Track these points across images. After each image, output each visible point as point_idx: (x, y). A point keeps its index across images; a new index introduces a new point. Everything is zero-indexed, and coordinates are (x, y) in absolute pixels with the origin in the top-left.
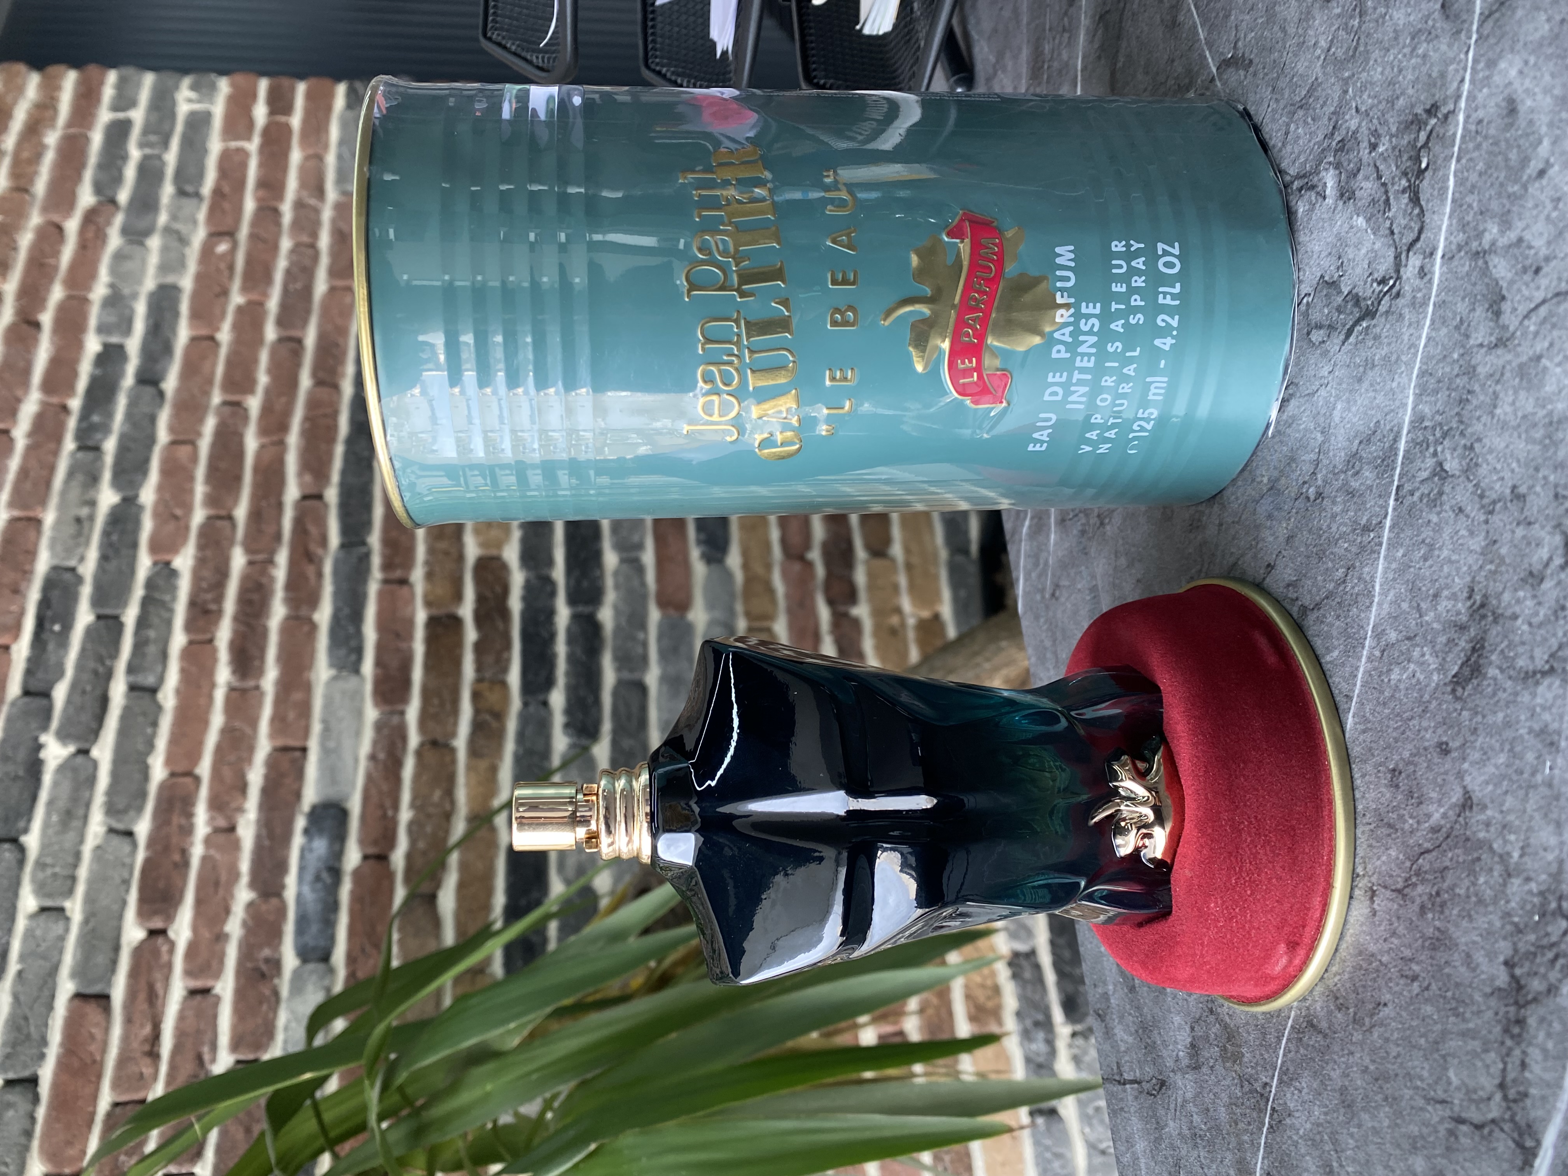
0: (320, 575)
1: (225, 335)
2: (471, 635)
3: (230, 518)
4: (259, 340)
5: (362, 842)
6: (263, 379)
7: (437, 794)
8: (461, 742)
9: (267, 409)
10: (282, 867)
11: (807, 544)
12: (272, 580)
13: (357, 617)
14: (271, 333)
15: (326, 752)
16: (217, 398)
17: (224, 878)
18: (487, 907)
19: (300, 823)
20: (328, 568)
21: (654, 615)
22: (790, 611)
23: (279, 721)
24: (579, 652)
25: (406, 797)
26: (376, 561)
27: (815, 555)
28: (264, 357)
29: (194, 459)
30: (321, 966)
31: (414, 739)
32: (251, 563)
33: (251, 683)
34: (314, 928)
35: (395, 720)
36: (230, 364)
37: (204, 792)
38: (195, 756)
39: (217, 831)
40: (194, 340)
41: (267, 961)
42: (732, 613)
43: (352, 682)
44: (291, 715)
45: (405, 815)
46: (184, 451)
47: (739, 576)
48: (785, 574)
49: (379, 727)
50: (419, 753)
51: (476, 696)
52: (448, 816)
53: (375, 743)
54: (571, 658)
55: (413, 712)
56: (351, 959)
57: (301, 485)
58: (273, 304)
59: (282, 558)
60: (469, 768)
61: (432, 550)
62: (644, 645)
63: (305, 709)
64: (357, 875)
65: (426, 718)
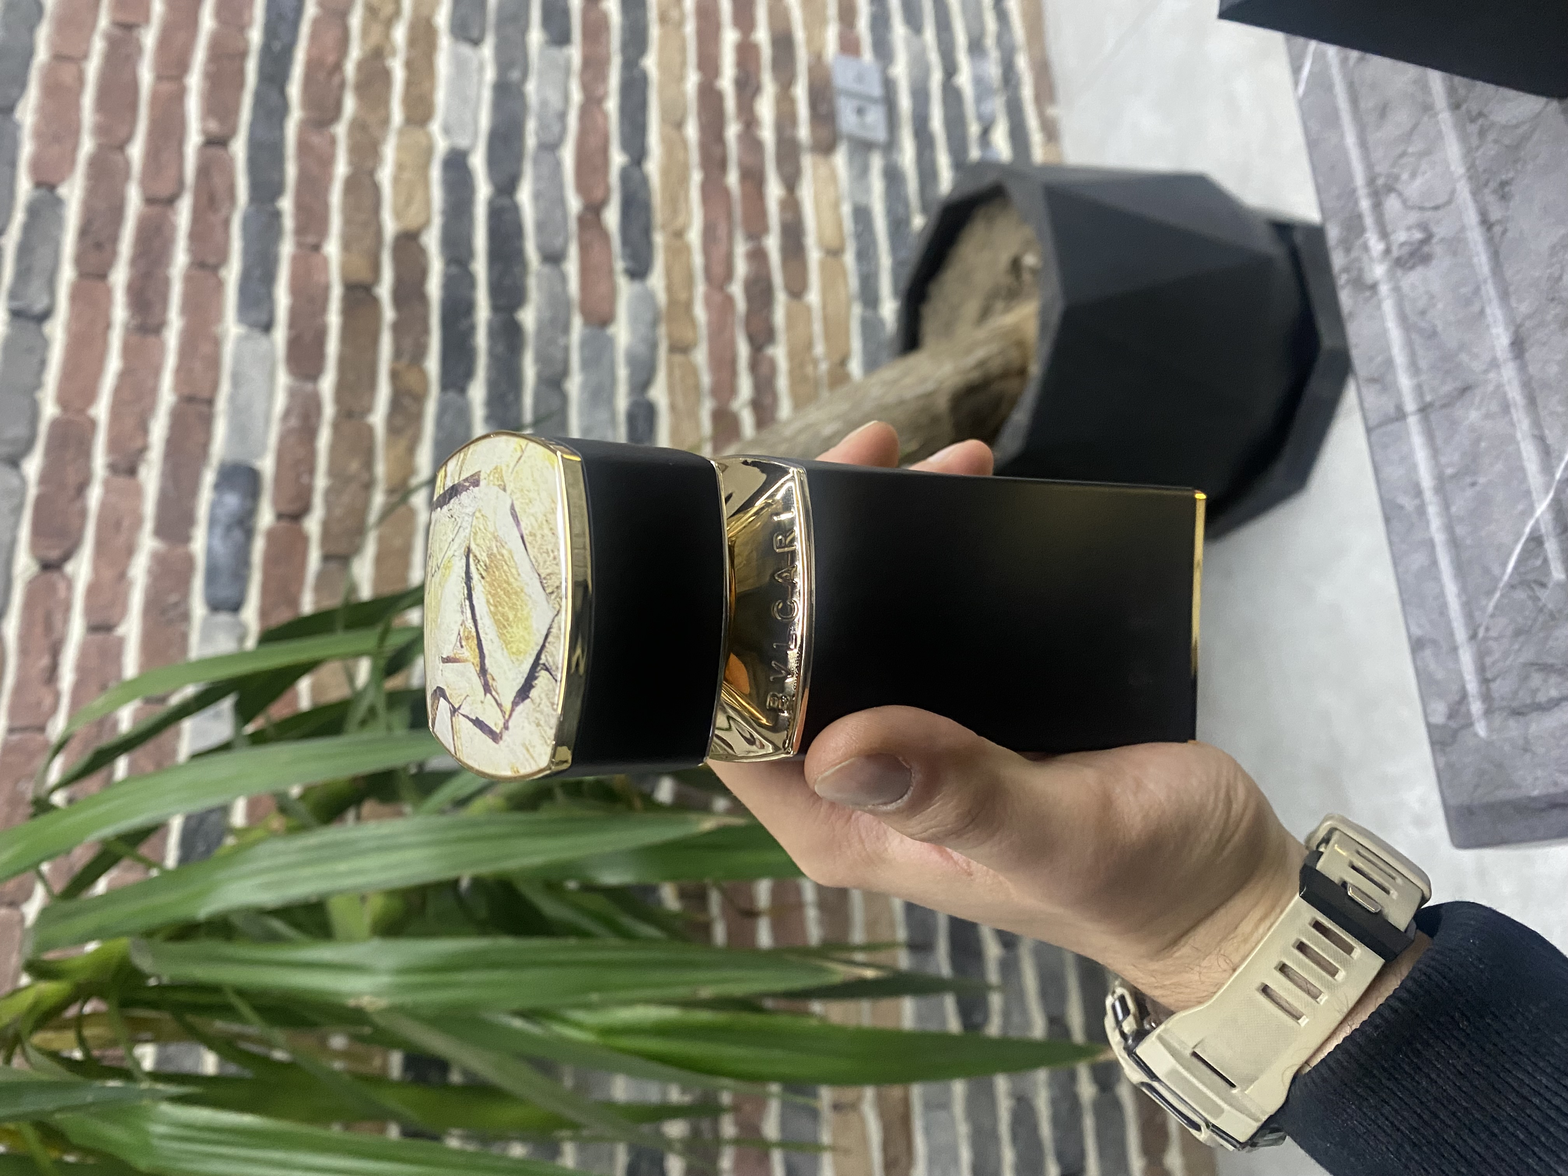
0: (227, 229)
2: (388, 314)
3: (124, 154)
5: (276, 502)
6: (158, 7)
7: (354, 466)
8: (378, 418)
10: (188, 520)
11: (729, 275)
13: (269, 278)
16: (106, 15)
17: (126, 519)
19: (209, 477)
20: (236, 224)
21: (577, 324)
22: (710, 342)
23: (186, 370)
24: (500, 349)
25: (323, 462)
26: (288, 223)
27: (737, 290)
29: (80, 80)
30: (231, 617)
31: (329, 410)
32: (148, 204)
34: (225, 579)
35: (309, 389)
37: (101, 435)
38: (90, 396)
39: (117, 473)
41: (175, 607)
42: (655, 333)
43: (262, 343)
44: (198, 366)
45: (321, 482)
46: (70, 71)
47: (662, 297)
48: (706, 302)
49: (292, 394)
50: (336, 424)
51: (395, 375)
52: (368, 486)
53: (288, 408)
54: (492, 354)
55: (327, 384)
56: (264, 613)
57: (205, 128)
59: (185, 205)
60: (390, 446)
61: (348, 221)
62: (566, 349)
63: (214, 363)
64: (271, 535)
65: (342, 389)
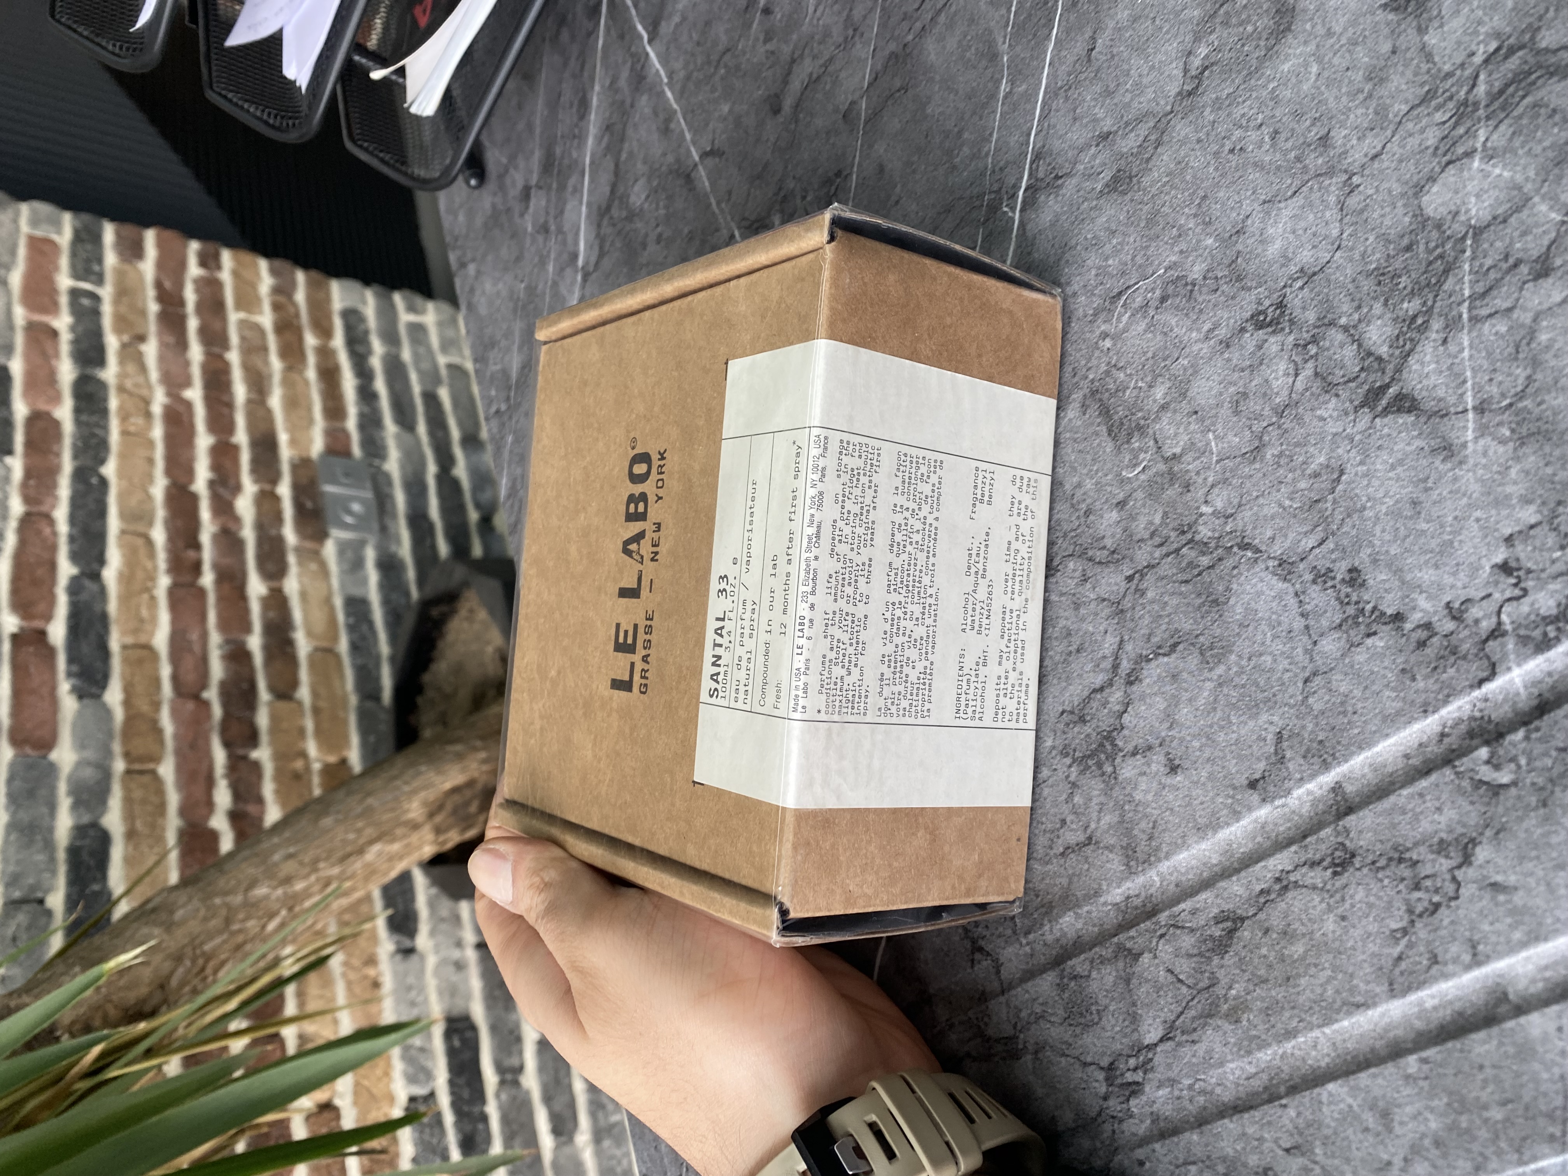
11: (203, 682)
22: (179, 753)
27: (212, 694)
42: (108, 754)
47: (119, 715)
48: (175, 713)
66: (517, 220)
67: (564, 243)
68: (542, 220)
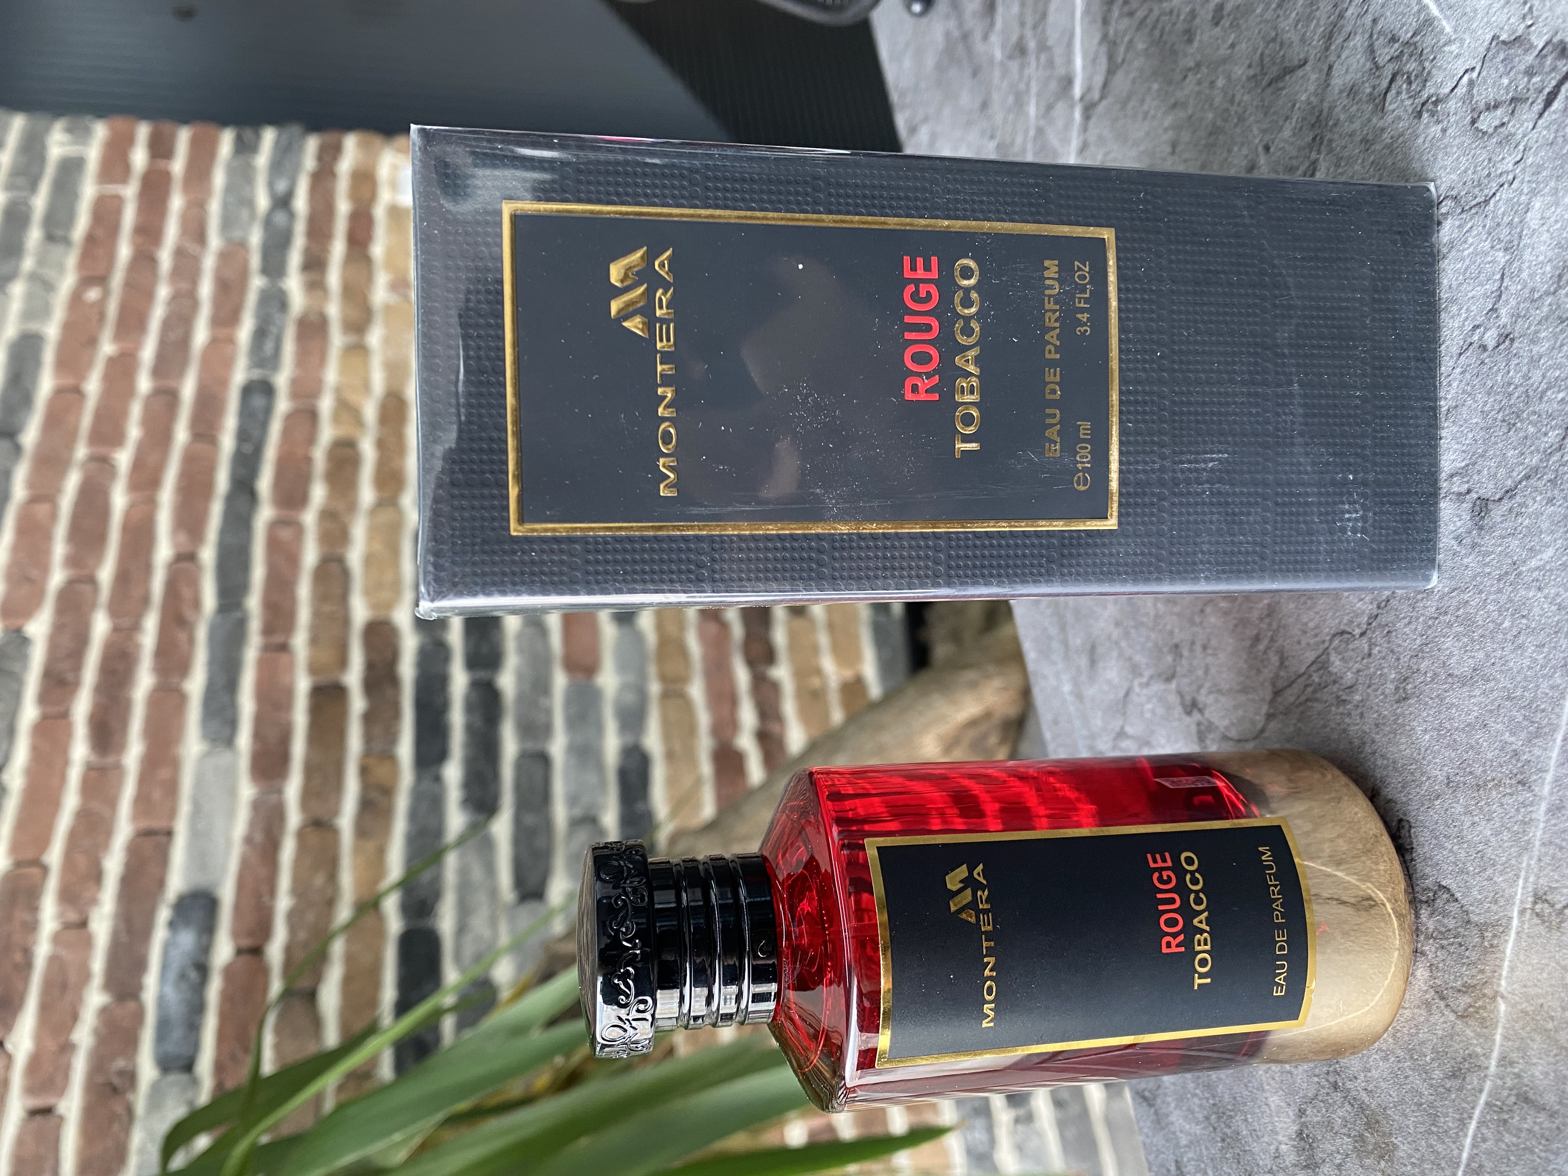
0: (191, 641)
1: (93, 386)
2: (358, 703)
3: (92, 581)
4: (130, 391)
5: (236, 934)
6: (134, 432)
7: (319, 880)
8: (346, 819)
9: (138, 465)
10: (140, 965)
12: (138, 646)
13: (232, 686)
14: (144, 384)
15: (197, 835)
16: (81, 452)
17: (73, 977)
18: (373, 1002)
19: (164, 914)
20: (202, 634)
21: (560, 680)
22: (706, 674)
23: (142, 801)
24: (478, 721)
25: (285, 881)
26: (255, 625)
27: (733, 619)
28: (136, 410)
29: (53, 516)
30: (182, 1078)
31: (294, 818)
32: (116, 629)
33: (110, 760)
34: (177, 1034)
35: (273, 798)
36: (100, 416)
37: (52, 884)
38: (44, 842)
39: (67, 926)
40: (59, 392)
41: (121, 1073)
42: (644, 677)
43: (225, 757)
44: (157, 794)
45: (283, 903)
46: (42, 509)
47: (651, 638)
48: (700, 637)
49: (256, 806)
50: (301, 835)
51: (364, 771)
52: (330, 902)
53: (252, 824)
54: (470, 729)
55: (293, 789)
56: (219, 1068)
57: (176, 545)
58: (148, 352)
59: (151, 623)
60: (357, 850)
61: (317, 613)
62: (549, 712)
63: (172, 788)
64: (229, 972)
65: (308, 795)
66: (979, 47)
67: (1051, 64)
68: (1014, 38)
